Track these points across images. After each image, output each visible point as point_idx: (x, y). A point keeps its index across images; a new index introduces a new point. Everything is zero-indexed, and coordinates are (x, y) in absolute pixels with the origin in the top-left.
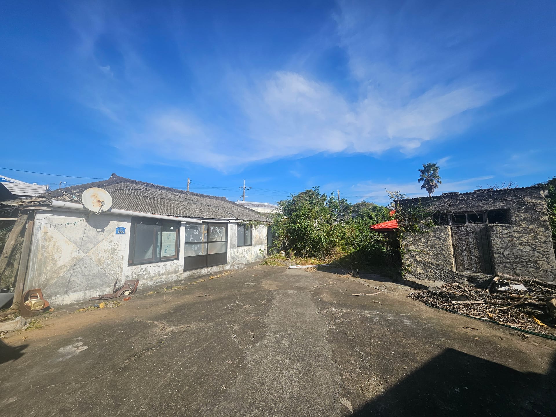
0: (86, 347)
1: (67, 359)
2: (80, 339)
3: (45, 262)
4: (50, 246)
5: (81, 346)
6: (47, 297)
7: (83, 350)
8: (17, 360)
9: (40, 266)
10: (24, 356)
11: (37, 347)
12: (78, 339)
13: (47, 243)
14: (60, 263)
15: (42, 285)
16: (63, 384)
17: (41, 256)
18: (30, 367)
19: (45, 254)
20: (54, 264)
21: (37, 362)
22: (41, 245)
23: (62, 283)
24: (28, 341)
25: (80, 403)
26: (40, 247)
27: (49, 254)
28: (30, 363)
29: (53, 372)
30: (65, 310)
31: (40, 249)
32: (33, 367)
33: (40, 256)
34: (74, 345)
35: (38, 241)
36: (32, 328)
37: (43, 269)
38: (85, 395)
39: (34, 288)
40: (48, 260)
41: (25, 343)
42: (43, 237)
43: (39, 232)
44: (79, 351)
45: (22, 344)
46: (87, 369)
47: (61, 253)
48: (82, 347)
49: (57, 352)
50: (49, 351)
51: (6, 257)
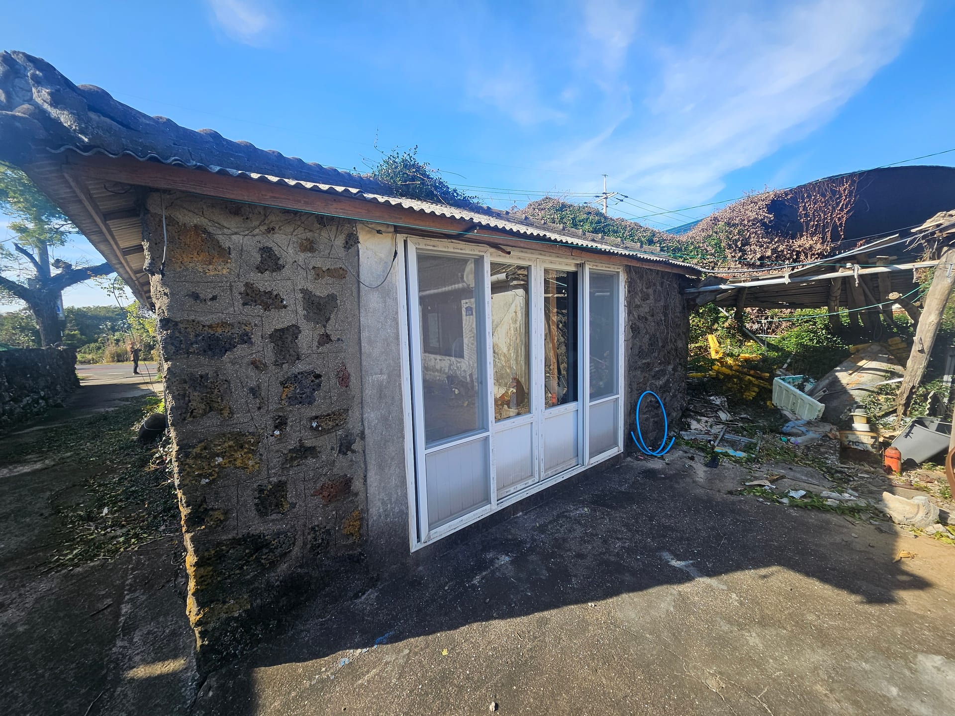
1: (906, 710)
29: (832, 709)
32: (824, 646)
49: (916, 656)
50: (905, 634)
51: (922, 351)
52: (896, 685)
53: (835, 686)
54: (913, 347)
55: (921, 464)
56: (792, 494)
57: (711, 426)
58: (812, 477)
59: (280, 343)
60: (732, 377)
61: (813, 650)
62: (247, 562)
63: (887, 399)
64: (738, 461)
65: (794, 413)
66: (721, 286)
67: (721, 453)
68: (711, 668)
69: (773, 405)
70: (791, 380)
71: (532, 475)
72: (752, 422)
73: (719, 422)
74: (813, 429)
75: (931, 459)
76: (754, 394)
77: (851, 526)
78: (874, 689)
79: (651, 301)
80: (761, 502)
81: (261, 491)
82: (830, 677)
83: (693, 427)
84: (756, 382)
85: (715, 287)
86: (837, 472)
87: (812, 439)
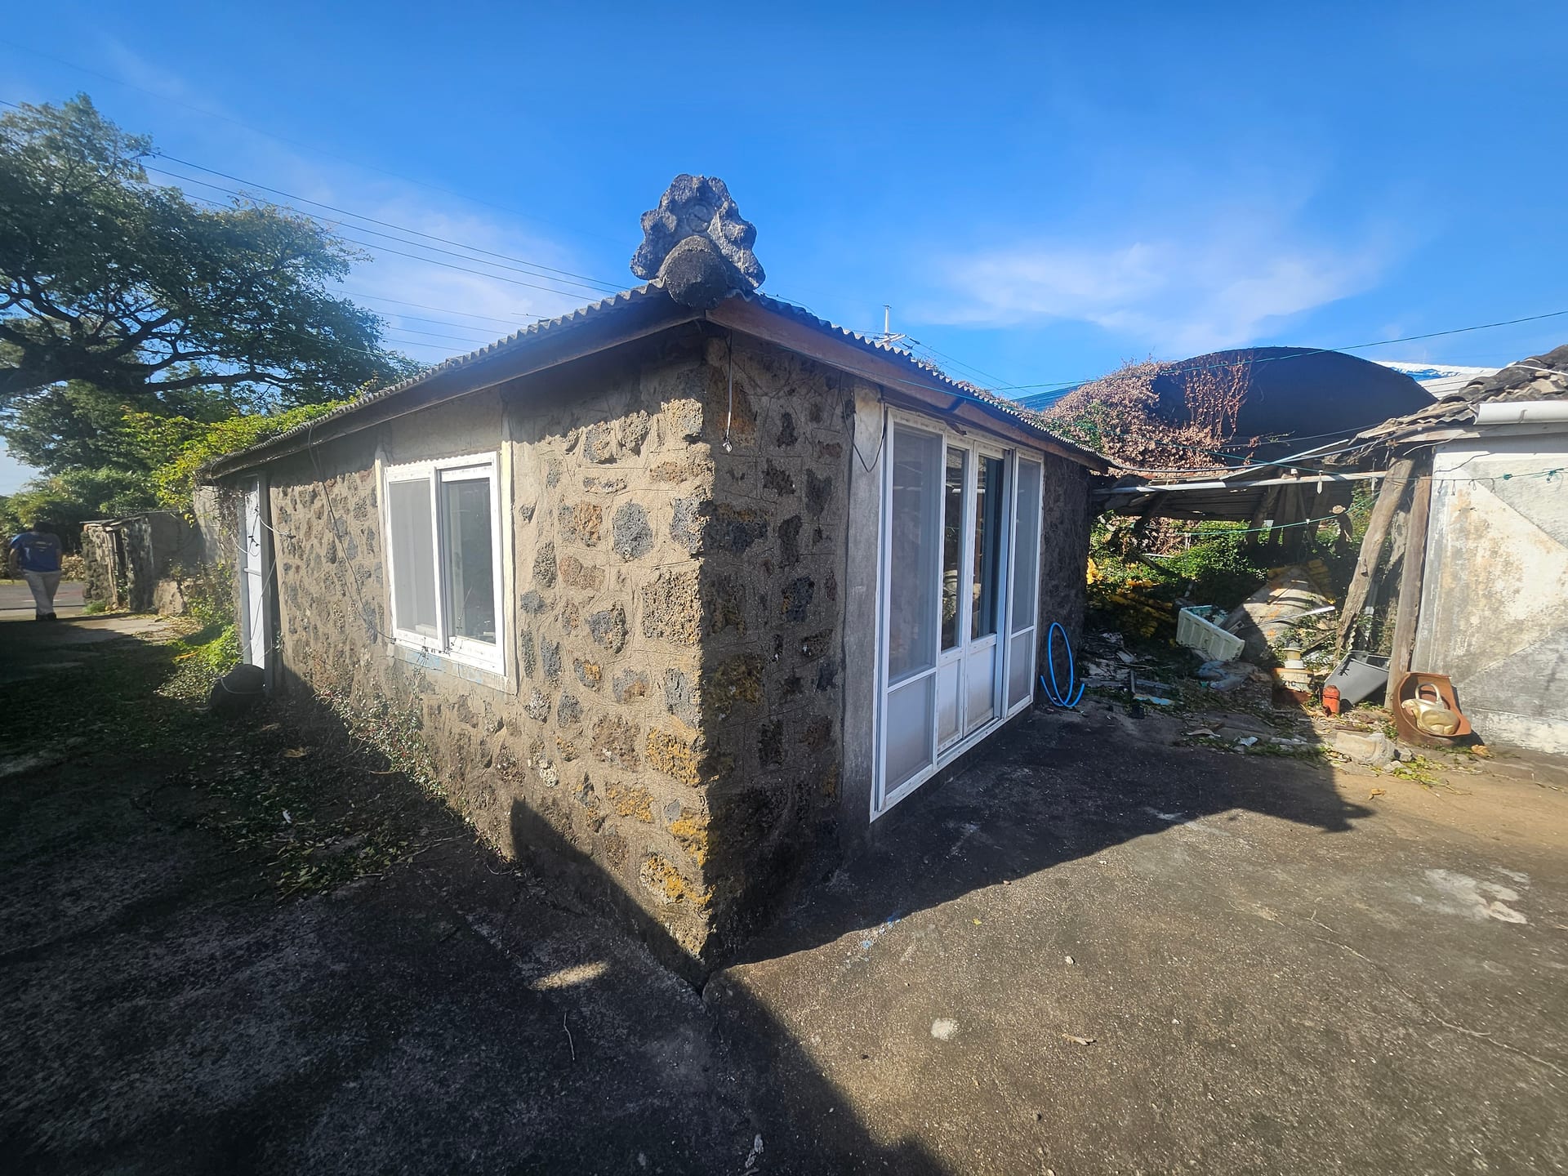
0: (1518, 918)
1: (1435, 912)
2: (1517, 879)
3: (1465, 601)
4: (1480, 552)
5: (1504, 902)
6: (1471, 705)
7: (1502, 918)
8: (1330, 835)
9: (1447, 610)
10: (1348, 834)
11: (1385, 830)
12: (1511, 874)
13: (1471, 544)
14: (1516, 610)
15: (1457, 667)
16: (1380, 968)
17: (1450, 581)
18: (1341, 867)
19: (1464, 575)
20: (1495, 611)
21: (1362, 868)
22: (1450, 547)
23: (1525, 678)
24: (1379, 803)
25: (1385, 1062)
26: (1449, 554)
27: (1478, 576)
28: (1348, 858)
29: (1378, 920)
30: (1524, 767)
31: (1449, 560)
32: (1345, 873)
33: (1447, 581)
34: (1486, 886)
35: (1441, 535)
36: (1409, 777)
37: (1458, 621)
38: (1414, 1054)
39: (1433, 669)
40: (1472, 595)
41: (1370, 805)
42: (1455, 522)
43: (1445, 508)
44: (1485, 912)
45: (1363, 804)
46: (1475, 986)
47: (1519, 580)
48: (1506, 910)
49: (1424, 872)
50: (1407, 856)
51: (1365, 574)
52: (1419, 895)
53: (1372, 902)
54: (1357, 569)
55: (1357, 704)
56: (1244, 741)
57: (1115, 671)
58: (1252, 723)
59: (785, 539)
60: (1128, 607)
61: (1338, 878)
62: (749, 825)
63: (1308, 634)
64: (1163, 710)
65: (1206, 651)
66: (1138, 488)
67: (1143, 701)
68: (1257, 903)
69: (1177, 643)
70: (1198, 611)
71: (957, 729)
72: (1158, 664)
73: (1121, 665)
74: (1232, 671)
75: (1365, 699)
76: (1153, 630)
77: (1313, 770)
78: (1403, 900)
79: (1061, 504)
80: (1215, 752)
81: (764, 732)
82: (1363, 896)
83: (1092, 672)
84: (1156, 615)
85: (1132, 488)
86: (1277, 717)
87: (1234, 684)
